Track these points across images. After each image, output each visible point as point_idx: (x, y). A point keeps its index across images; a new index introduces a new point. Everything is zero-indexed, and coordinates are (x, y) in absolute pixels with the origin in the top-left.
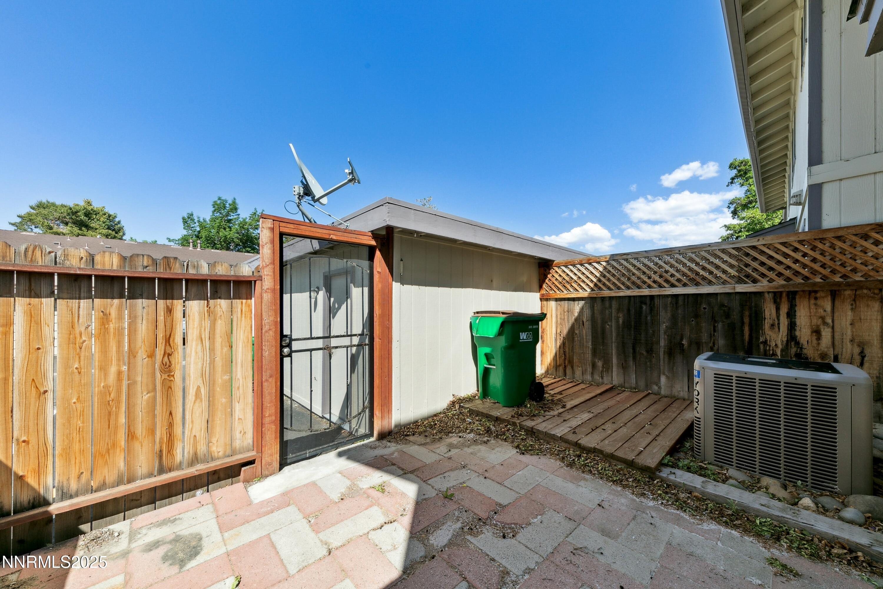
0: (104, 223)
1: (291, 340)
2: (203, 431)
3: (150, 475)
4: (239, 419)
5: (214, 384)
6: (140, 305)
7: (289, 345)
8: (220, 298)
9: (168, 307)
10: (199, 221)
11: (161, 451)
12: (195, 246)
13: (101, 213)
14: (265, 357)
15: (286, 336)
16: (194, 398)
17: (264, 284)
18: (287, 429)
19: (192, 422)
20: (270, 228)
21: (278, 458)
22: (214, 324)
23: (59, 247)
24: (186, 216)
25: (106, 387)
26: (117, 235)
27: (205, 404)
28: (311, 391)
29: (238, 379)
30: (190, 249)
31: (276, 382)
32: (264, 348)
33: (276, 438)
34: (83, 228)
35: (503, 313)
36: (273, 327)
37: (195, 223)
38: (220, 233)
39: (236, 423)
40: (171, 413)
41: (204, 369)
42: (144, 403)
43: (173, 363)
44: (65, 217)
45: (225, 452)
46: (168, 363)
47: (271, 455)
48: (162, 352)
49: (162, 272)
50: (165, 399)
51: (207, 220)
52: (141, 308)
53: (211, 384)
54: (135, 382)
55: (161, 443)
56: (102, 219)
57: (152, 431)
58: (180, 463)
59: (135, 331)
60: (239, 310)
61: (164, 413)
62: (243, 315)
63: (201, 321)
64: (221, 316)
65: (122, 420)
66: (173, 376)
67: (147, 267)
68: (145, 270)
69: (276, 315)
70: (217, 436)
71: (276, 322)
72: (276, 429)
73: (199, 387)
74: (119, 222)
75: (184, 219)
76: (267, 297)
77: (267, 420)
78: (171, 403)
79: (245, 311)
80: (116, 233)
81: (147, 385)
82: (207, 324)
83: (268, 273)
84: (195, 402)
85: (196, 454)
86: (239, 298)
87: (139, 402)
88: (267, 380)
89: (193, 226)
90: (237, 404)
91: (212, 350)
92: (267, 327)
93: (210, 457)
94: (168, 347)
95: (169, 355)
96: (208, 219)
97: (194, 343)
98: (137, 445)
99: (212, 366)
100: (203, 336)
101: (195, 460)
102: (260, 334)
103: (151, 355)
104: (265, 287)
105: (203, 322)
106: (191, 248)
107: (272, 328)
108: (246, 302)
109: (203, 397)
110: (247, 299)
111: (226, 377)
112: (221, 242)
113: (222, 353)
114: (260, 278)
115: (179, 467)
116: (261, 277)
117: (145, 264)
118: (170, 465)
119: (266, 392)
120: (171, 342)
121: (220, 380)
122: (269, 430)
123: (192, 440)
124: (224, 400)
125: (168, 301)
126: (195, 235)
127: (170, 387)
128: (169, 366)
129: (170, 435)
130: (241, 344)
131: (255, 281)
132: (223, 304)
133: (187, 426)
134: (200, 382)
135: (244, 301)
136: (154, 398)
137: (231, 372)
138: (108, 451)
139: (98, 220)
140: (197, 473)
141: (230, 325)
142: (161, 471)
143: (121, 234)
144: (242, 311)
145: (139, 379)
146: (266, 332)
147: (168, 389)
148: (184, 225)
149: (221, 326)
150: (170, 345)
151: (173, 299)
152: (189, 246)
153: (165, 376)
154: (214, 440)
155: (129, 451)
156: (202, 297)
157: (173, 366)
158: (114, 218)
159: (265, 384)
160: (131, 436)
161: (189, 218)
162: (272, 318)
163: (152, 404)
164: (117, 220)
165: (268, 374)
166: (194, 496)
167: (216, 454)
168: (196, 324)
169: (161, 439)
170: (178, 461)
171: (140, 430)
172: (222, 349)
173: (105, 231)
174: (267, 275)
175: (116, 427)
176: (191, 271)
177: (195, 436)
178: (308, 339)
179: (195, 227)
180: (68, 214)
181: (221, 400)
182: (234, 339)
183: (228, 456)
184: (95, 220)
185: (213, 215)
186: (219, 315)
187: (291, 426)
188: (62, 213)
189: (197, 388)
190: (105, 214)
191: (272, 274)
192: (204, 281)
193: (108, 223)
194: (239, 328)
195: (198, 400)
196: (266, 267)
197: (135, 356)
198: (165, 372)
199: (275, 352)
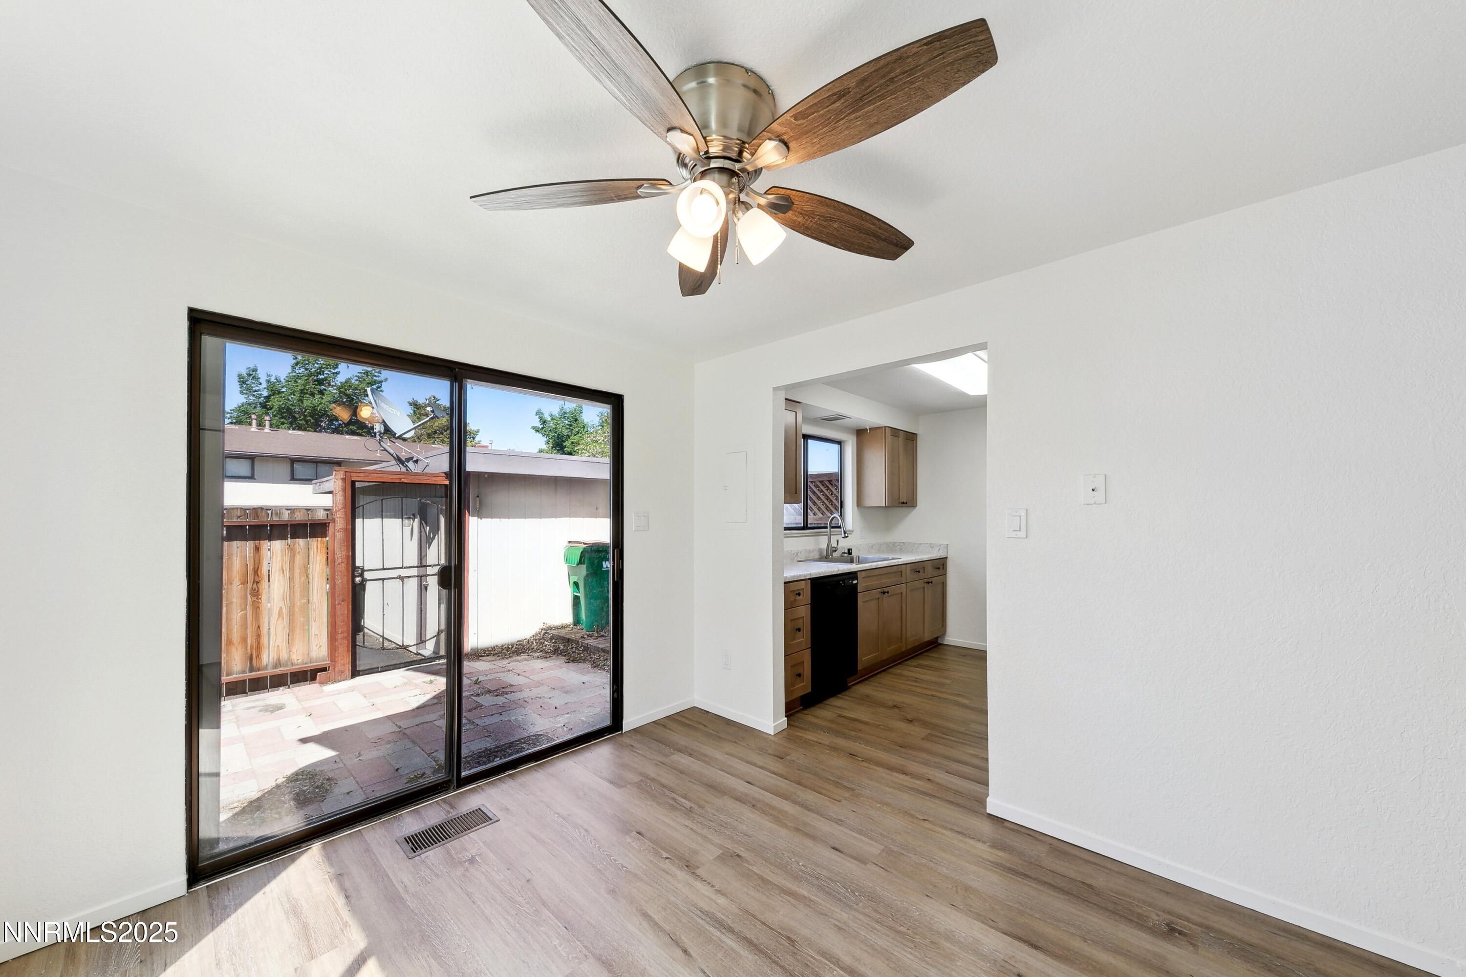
1: (363, 570)
2: (284, 643)
3: (244, 672)
4: (315, 635)
5: (294, 606)
6: (235, 545)
7: (362, 575)
8: (298, 538)
9: (256, 546)
10: (269, 381)
11: (251, 655)
12: (261, 425)
14: (338, 585)
15: (359, 567)
16: (277, 616)
17: (336, 525)
19: (276, 635)
20: (342, 479)
21: (350, 667)
22: (294, 558)
24: (244, 373)
27: (286, 622)
28: (384, 615)
29: (315, 603)
30: (253, 430)
31: (348, 606)
32: (336, 577)
33: (348, 651)
35: (584, 544)
37: (260, 384)
38: (305, 401)
39: (313, 638)
40: (259, 627)
41: (285, 594)
42: (238, 618)
43: (260, 589)
45: (303, 660)
46: (256, 589)
47: (344, 665)
48: (252, 580)
49: (252, 521)
50: (254, 616)
51: (282, 380)
52: (236, 547)
53: (291, 606)
54: (232, 603)
55: (252, 648)
57: (244, 640)
58: (267, 665)
59: (232, 565)
60: (315, 547)
61: (254, 626)
62: (319, 551)
63: (282, 556)
64: (299, 552)
66: (261, 598)
67: (240, 517)
68: (239, 520)
69: (348, 550)
70: (297, 647)
71: (348, 556)
72: (346, 644)
73: (281, 608)
75: (240, 376)
76: (340, 536)
77: (339, 636)
78: (258, 617)
79: (321, 548)
81: (241, 605)
82: (287, 558)
83: (340, 516)
84: (278, 620)
85: (279, 659)
86: (315, 537)
87: (235, 617)
89: (257, 388)
90: (313, 622)
91: (292, 579)
92: (340, 560)
93: (289, 661)
94: (256, 577)
95: (258, 583)
96: (283, 377)
97: (277, 574)
98: (234, 650)
99: (292, 592)
100: (284, 568)
101: (278, 664)
102: (333, 566)
103: (244, 583)
104: (337, 528)
105: (284, 557)
106: (254, 428)
107: (344, 561)
108: (321, 540)
109: (285, 616)
110: (322, 537)
111: (304, 601)
112: (305, 416)
113: (300, 581)
114: (334, 521)
115: (265, 668)
116: (335, 519)
117: (239, 515)
118: (258, 667)
119: (338, 613)
120: (259, 573)
121: (299, 603)
122: (341, 644)
123: (276, 648)
124: (302, 619)
125: (256, 542)
126: (261, 403)
127: (258, 607)
128: (258, 591)
129: (259, 643)
130: (316, 574)
131: (329, 523)
132: (301, 542)
133: (272, 637)
134: (282, 604)
135: (319, 539)
136: (246, 614)
137: (308, 597)
140: (280, 673)
141: (307, 559)
142: (252, 669)
144: (317, 547)
145: (234, 600)
146: (339, 564)
147: (256, 608)
148: (241, 387)
149: (299, 559)
150: (258, 575)
151: (259, 540)
152: (250, 424)
153: (254, 599)
154: (294, 650)
156: (284, 538)
157: (260, 591)
159: (338, 607)
160: (230, 642)
161: (249, 375)
162: (344, 553)
163: (244, 618)
165: (340, 598)
166: (278, 690)
167: (296, 661)
168: (279, 558)
169: (252, 646)
170: (265, 664)
171: (235, 639)
172: (300, 578)
174: (340, 518)
177: (278, 646)
178: (381, 569)
179: (259, 390)
181: (299, 619)
182: (310, 571)
183: (307, 663)
185: (293, 371)
186: (298, 551)
189: (279, 610)
191: (345, 516)
194: (315, 562)
195: (281, 618)
196: (339, 511)
197: (232, 584)
198: (254, 596)
199: (348, 580)
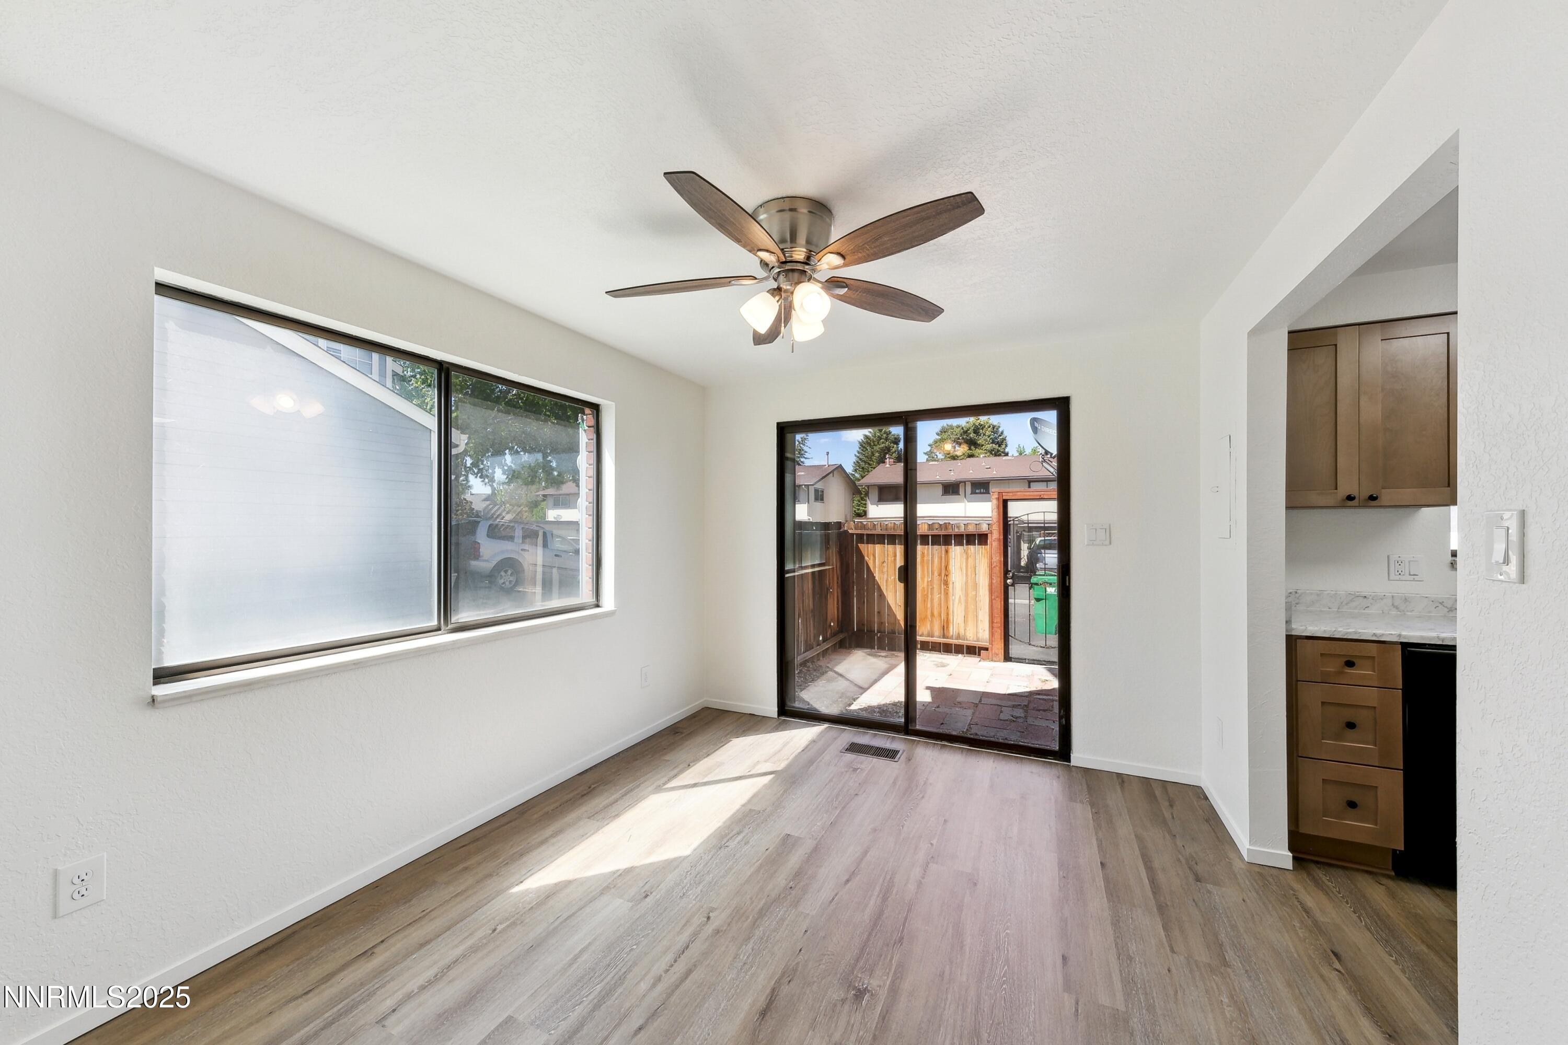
0: (989, 436)
1: (1013, 574)
2: (963, 622)
3: (940, 637)
4: (981, 621)
7: (1012, 578)
8: (970, 545)
9: (947, 550)
11: (944, 626)
13: (987, 427)
14: (994, 584)
15: (1010, 571)
16: (958, 602)
17: (993, 535)
18: (1012, 637)
19: (958, 615)
20: (996, 498)
21: (1003, 653)
22: (968, 560)
23: (952, 474)
25: (923, 588)
26: (1000, 449)
27: (963, 604)
29: (980, 596)
32: (994, 577)
33: (1001, 639)
34: (972, 447)
36: (998, 564)
39: (980, 623)
40: (948, 607)
41: (963, 586)
42: (937, 599)
43: (948, 580)
44: (959, 439)
45: (973, 638)
46: (946, 580)
47: (999, 650)
48: (944, 574)
49: (943, 533)
50: (945, 599)
52: (935, 550)
53: (967, 595)
54: (933, 588)
56: (988, 433)
57: (940, 614)
58: (952, 636)
59: (933, 561)
60: (981, 553)
61: (945, 606)
62: (983, 556)
64: (971, 555)
65: (929, 605)
66: (949, 588)
67: (938, 529)
68: (937, 531)
69: (1001, 556)
70: (970, 627)
71: (1001, 561)
72: (1001, 633)
74: (1002, 433)
76: (995, 544)
77: (996, 625)
78: (948, 600)
79: (984, 553)
80: (1000, 446)
81: (938, 590)
82: (964, 559)
83: (995, 528)
84: (959, 604)
85: (959, 634)
86: (980, 545)
87: (935, 598)
88: (995, 599)
90: (980, 610)
91: (966, 575)
92: (995, 564)
93: (966, 638)
94: (947, 572)
95: (947, 576)
97: (958, 571)
98: (935, 620)
99: (967, 585)
100: (962, 567)
101: (959, 637)
102: (991, 568)
103: (940, 575)
104: (994, 538)
105: (962, 558)
108: (984, 548)
110: (984, 546)
111: (974, 593)
113: (972, 577)
115: (952, 638)
116: (992, 531)
118: (947, 635)
119: (995, 606)
120: (948, 570)
121: (971, 594)
122: (997, 632)
123: (958, 625)
124: (972, 607)
125: (946, 547)
127: (948, 593)
128: (947, 582)
129: (948, 619)
130: (981, 574)
131: (989, 534)
132: (972, 548)
133: (955, 617)
134: (961, 593)
136: (941, 597)
137: (976, 591)
138: (924, 619)
139: (984, 435)
140: (960, 644)
141: (976, 562)
142: (944, 637)
143: (1003, 446)
145: (935, 586)
146: (994, 567)
147: (946, 593)
149: (971, 561)
151: (948, 545)
153: (945, 586)
154: (968, 628)
155: (932, 622)
156: (961, 544)
157: (949, 582)
158: (997, 429)
159: (995, 602)
160: (932, 615)
162: (997, 558)
163: (940, 599)
164: (1000, 430)
165: (996, 595)
166: (958, 656)
167: (970, 638)
168: (959, 559)
169: (944, 620)
170: (951, 634)
171: (936, 613)
172: (972, 575)
173: (989, 447)
174: (995, 530)
175: (927, 609)
176: (956, 530)
177: (959, 623)
180: (961, 435)
182: (977, 571)
183: (975, 641)
184: (982, 435)
187: (1015, 636)
188: (956, 435)
189: (960, 598)
190: (989, 427)
191: (998, 529)
192: (962, 535)
193: (992, 436)
194: (980, 564)
195: (961, 604)
196: (994, 524)
197: (933, 574)
199: (1000, 581)
